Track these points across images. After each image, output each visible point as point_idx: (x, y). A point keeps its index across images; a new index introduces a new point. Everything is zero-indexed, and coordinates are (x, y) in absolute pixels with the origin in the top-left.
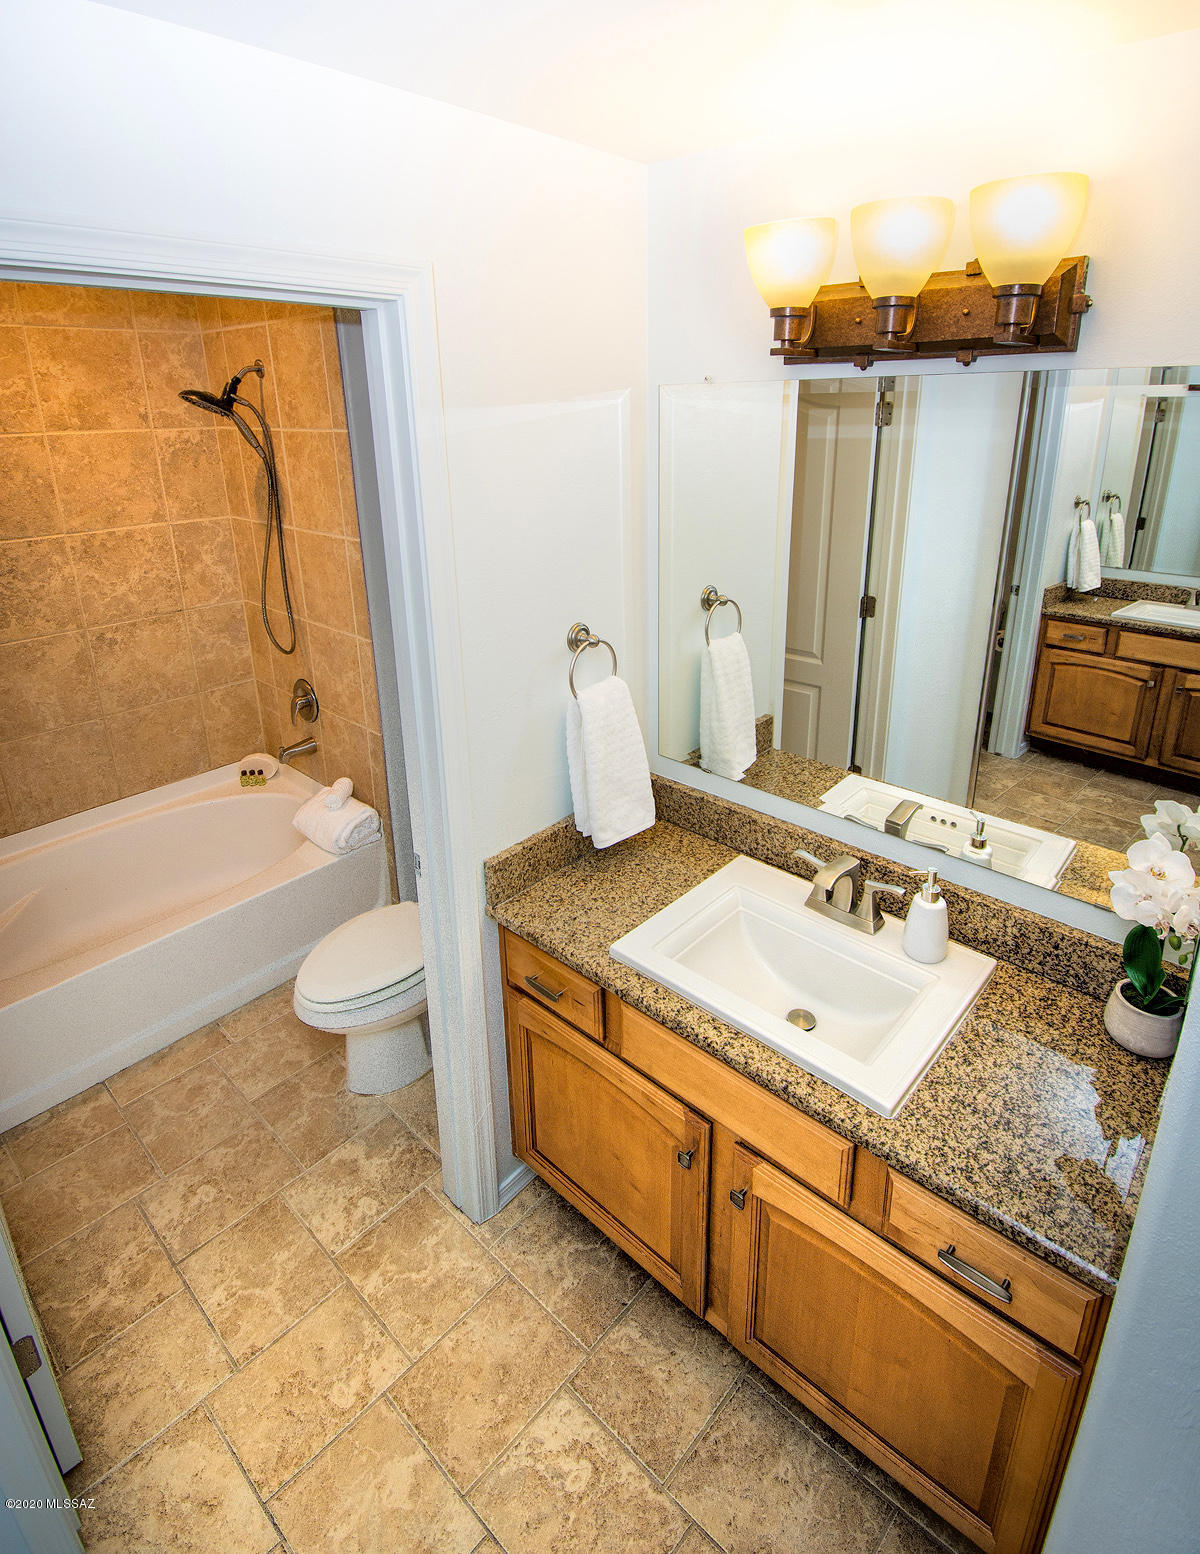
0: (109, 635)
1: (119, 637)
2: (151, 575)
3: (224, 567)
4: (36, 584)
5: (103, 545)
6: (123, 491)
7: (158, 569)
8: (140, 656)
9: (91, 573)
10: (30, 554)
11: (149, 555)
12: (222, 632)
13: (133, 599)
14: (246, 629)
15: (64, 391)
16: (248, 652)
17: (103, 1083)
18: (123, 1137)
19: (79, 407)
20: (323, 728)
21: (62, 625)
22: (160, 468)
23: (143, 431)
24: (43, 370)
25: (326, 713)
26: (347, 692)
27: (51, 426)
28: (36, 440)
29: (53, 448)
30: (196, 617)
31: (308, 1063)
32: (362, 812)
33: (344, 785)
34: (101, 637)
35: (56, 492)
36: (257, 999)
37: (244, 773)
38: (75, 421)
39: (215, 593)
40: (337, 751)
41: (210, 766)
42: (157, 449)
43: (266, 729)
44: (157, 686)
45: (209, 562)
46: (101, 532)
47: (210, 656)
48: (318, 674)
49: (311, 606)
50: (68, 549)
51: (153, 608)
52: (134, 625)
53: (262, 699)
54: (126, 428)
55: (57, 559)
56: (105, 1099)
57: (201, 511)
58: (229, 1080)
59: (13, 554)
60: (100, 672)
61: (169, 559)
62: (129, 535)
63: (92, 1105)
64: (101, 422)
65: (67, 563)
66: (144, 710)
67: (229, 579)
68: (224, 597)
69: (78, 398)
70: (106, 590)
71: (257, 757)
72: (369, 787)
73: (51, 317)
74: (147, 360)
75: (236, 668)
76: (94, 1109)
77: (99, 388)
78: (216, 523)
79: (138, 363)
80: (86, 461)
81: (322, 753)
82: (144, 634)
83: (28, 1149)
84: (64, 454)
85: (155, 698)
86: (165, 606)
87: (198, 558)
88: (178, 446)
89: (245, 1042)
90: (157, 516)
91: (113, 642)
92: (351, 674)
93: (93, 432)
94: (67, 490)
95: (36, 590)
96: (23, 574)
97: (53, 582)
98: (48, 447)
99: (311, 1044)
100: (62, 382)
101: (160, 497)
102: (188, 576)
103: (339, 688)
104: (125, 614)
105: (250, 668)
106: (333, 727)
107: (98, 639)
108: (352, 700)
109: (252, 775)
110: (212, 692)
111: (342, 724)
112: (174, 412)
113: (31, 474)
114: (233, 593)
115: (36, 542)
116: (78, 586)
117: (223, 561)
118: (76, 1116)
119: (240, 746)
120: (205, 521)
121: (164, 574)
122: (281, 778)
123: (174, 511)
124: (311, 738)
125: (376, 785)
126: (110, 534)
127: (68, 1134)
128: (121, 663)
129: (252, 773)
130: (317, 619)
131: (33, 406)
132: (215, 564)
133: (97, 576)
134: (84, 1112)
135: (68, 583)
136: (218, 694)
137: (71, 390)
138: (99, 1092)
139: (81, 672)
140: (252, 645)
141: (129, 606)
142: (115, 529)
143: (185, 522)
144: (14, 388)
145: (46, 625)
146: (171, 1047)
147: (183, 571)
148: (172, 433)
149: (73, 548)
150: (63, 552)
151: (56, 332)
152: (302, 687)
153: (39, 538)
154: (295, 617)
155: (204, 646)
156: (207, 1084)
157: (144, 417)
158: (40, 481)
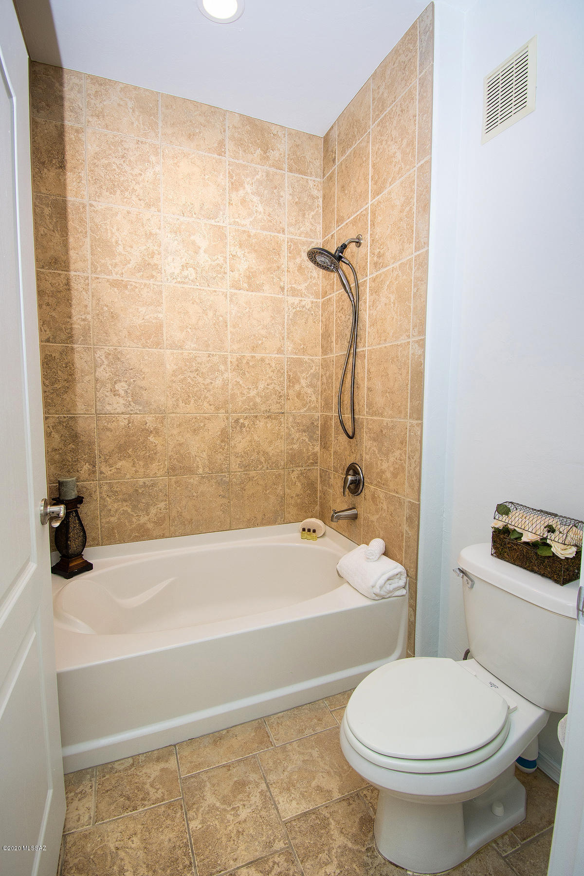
0: (241, 421)
1: (246, 423)
2: (271, 387)
3: (312, 390)
4: (208, 381)
5: (248, 363)
6: (263, 332)
7: (275, 384)
8: (256, 438)
9: (238, 380)
10: (208, 362)
11: (271, 374)
12: (305, 432)
13: (258, 400)
14: (319, 433)
15: (242, 266)
16: (317, 449)
17: (175, 746)
18: (176, 812)
19: (249, 278)
20: (365, 499)
21: (217, 409)
22: (286, 321)
23: (280, 296)
24: (234, 253)
25: (369, 489)
26: (392, 469)
27: (232, 287)
28: (223, 293)
29: (231, 300)
30: (291, 419)
31: (336, 795)
32: (392, 567)
33: (378, 544)
34: (237, 421)
35: (229, 326)
36: (297, 707)
37: (304, 530)
38: (246, 285)
39: (304, 406)
40: (374, 518)
41: (284, 521)
42: (286, 309)
43: (321, 503)
44: (263, 459)
45: (304, 385)
46: (248, 355)
47: (295, 446)
48: (368, 457)
49: (370, 405)
50: (229, 363)
51: (268, 409)
52: (256, 417)
53: (321, 481)
54: (271, 294)
55: (222, 367)
56: (172, 764)
57: (304, 351)
58: (268, 786)
59: (199, 360)
60: (232, 443)
61: (282, 379)
62: (262, 360)
63: (162, 765)
64: (259, 288)
65: (227, 371)
66: (252, 473)
67: (314, 398)
68: (309, 409)
69: (249, 272)
70: (245, 392)
71: (313, 520)
72: (400, 548)
73: (243, 222)
74: (289, 255)
75: (309, 458)
76: (162, 770)
77: (261, 268)
78: (312, 360)
79: (284, 256)
80: (248, 310)
81: (361, 520)
82: (261, 424)
83: (107, 791)
84: (236, 304)
85: (260, 467)
86: (275, 408)
87: (298, 381)
88: (298, 309)
89: (284, 748)
90: (280, 351)
91: (243, 425)
92: (397, 453)
93: (254, 294)
94: (234, 327)
95: (208, 384)
96: (202, 373)
97: (217, 381)
98: (229, 299)
99: (340, 776)
100: (242, 261)
101: (283, 339)
102: (291, 392)
103: (385, 466)
104: (252, 409)
105: (317, 459)
106: (374, 498)
107: (235, 422)
108: (395, 475)
109: (309, 531)
110: (293, 471)
111: (382, 496)
112: (299, 288)
113: (218, 313)
114: (315, 408)
115: (213, 355)
116: (230, 386)
117: (311, 385)
118: (148, 771)
119: (305, 510)
120: (306, 358)
121: (278, 388)
122: (326, 539)
123: (290, 348)
124: (354, 508)
125: (408, 547)
126: (253, 357)
127: (137, 788)
128: (245, 440)
129: (309, 530)
130: (375, 414)
131: (225, 273)
132: (307, 386)
133: (241, 382)
134: (154, 770)
135: (225, 384)
136: (296, 473)
137: (246, 267)
138: (170, 754)
139: (222, 441)
140: (321, 444)
141: (255, 404)
142: (255, 355)
143: (295, 357)
144: (217, 262)
145: (209, 407)
146: (228, 730)
147: (289, 387)
148: (296, 300)
149: (231, 362)
150: (225, 363)
151: (244, 232)
152: (353, 469)
153: (215, 353)
154: (356, 417)
155: (293, 439)
156: (249, 782)
157: (282, 289)
158: (221, 319)
